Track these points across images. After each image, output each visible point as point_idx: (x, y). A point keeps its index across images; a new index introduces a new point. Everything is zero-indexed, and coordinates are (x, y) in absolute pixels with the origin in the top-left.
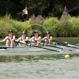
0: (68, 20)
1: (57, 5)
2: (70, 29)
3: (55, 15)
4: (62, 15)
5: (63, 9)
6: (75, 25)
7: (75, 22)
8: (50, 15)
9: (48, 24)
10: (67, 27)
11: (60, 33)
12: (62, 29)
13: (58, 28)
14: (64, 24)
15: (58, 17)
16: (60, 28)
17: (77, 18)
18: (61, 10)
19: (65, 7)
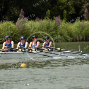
0: (24, 24)
1: (13, 7)
2: (27, 34)
3: (10, 19)
4: (18, 19)
5: (19, 12)
6: (33, 30)
7: (32, 26)
8: (5, 18)
9: (3, 29)
10: (23, 32)
11: (16, 39)
12: (18, 34)
13: (13, 33)
14: (20, 29)
15: (13, 21)
16: (16, 34)
17: (35, 22)
18: (16, 13)
19: (22, 10)
